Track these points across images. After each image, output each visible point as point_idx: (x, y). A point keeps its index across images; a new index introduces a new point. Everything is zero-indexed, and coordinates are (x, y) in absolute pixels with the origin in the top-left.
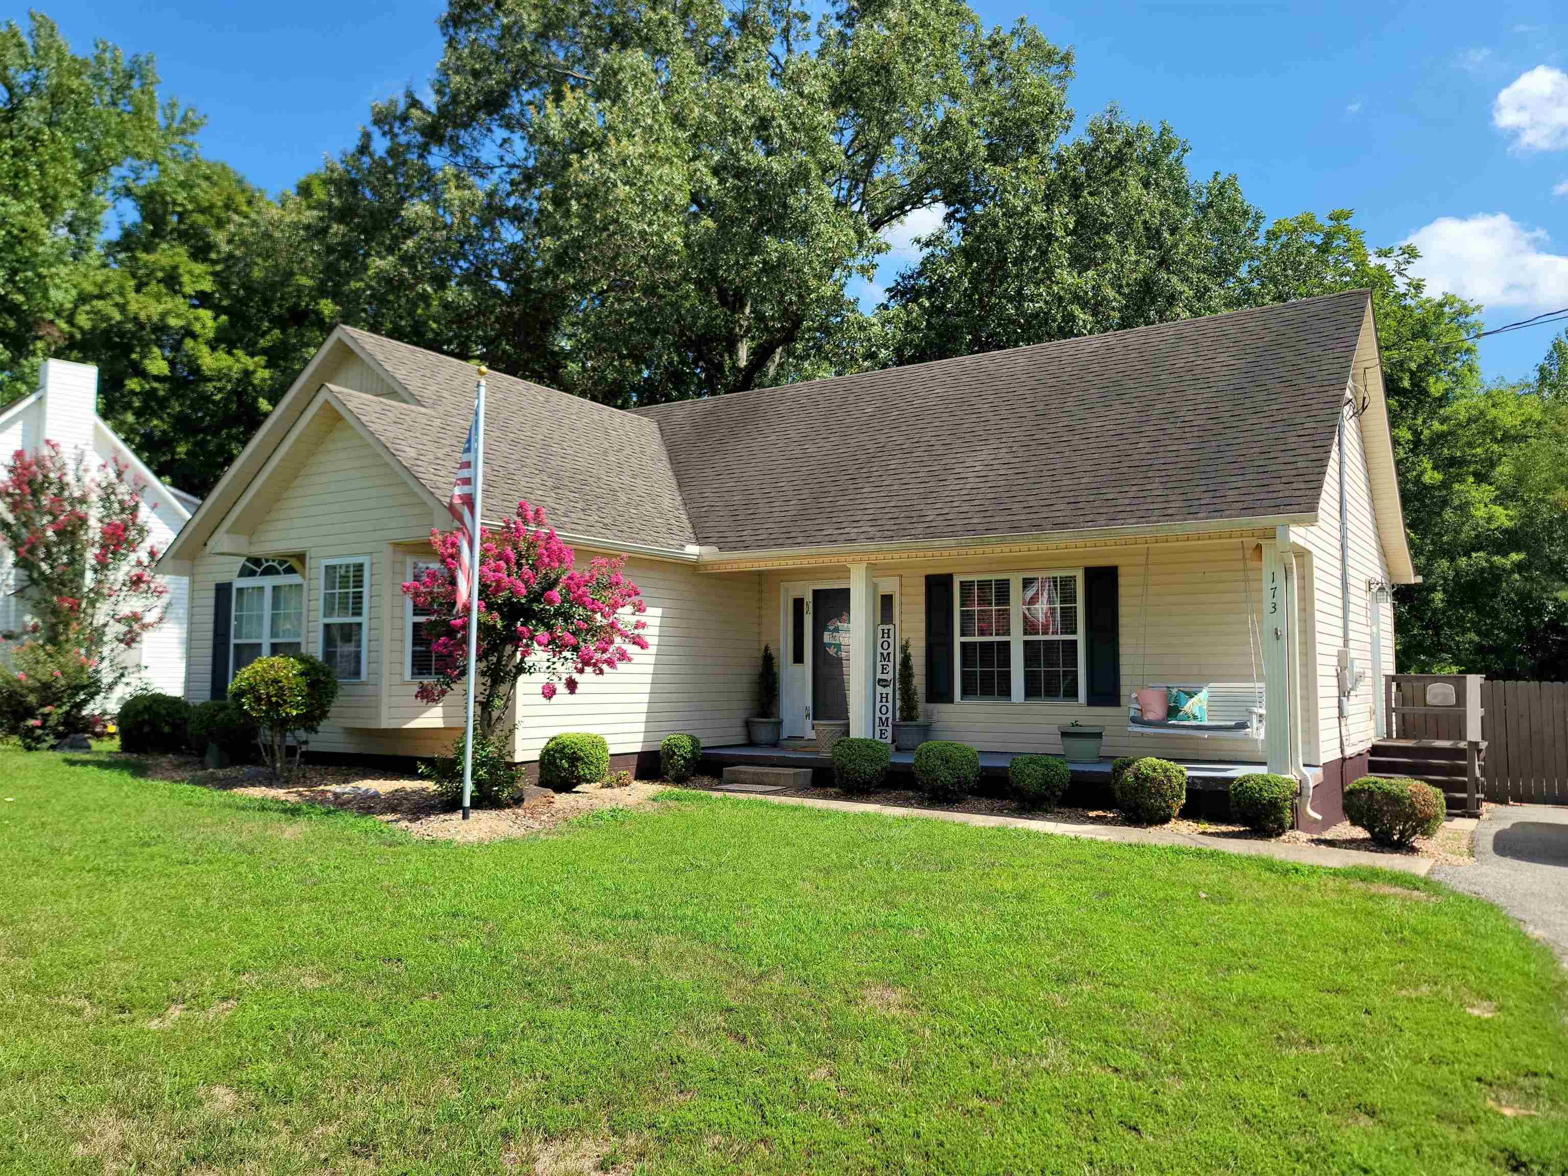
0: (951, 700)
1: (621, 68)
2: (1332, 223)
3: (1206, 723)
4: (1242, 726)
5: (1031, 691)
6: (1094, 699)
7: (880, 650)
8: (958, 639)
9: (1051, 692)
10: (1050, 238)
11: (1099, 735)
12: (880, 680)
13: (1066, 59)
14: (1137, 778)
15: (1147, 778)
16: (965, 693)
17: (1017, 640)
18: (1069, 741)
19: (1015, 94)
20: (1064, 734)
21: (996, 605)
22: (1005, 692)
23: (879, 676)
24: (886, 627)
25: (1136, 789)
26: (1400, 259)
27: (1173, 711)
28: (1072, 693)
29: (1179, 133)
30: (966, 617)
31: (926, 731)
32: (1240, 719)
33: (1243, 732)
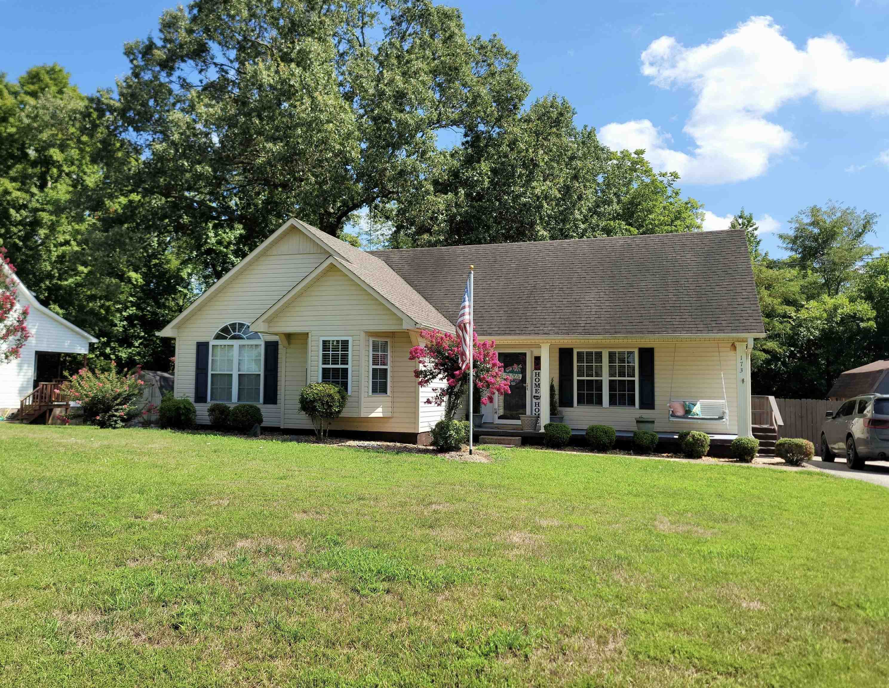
0: (571, 405)
1: (310, 52)
2: (636, 156)
3: (701, 417)
4: (721, 418)
5: (613, 402)
6: (643, 406)
7: (534, 382)
8: (576, 378)
9: (622, 403)
10: (536, 165)
11: (653, 422)
12: (534, 396)
13: (514, 57)
14: (693, 439)
15: (698, 439)
16: (579, 402)
17: (605, 379)
18: (641, 425)
19: (508, 83)
20: (638, 422)
21: (596, 363)
22: (600, 402)
23: (534, 394)
24: (537, 371)
25: (693, 444)
26: (670, 178)
27: (688, 412)
28: (632, 403)
29: (572, 104)
30: (580, 369)
31: (562, 419)
32: (721, 416)
33: (721, 421)
